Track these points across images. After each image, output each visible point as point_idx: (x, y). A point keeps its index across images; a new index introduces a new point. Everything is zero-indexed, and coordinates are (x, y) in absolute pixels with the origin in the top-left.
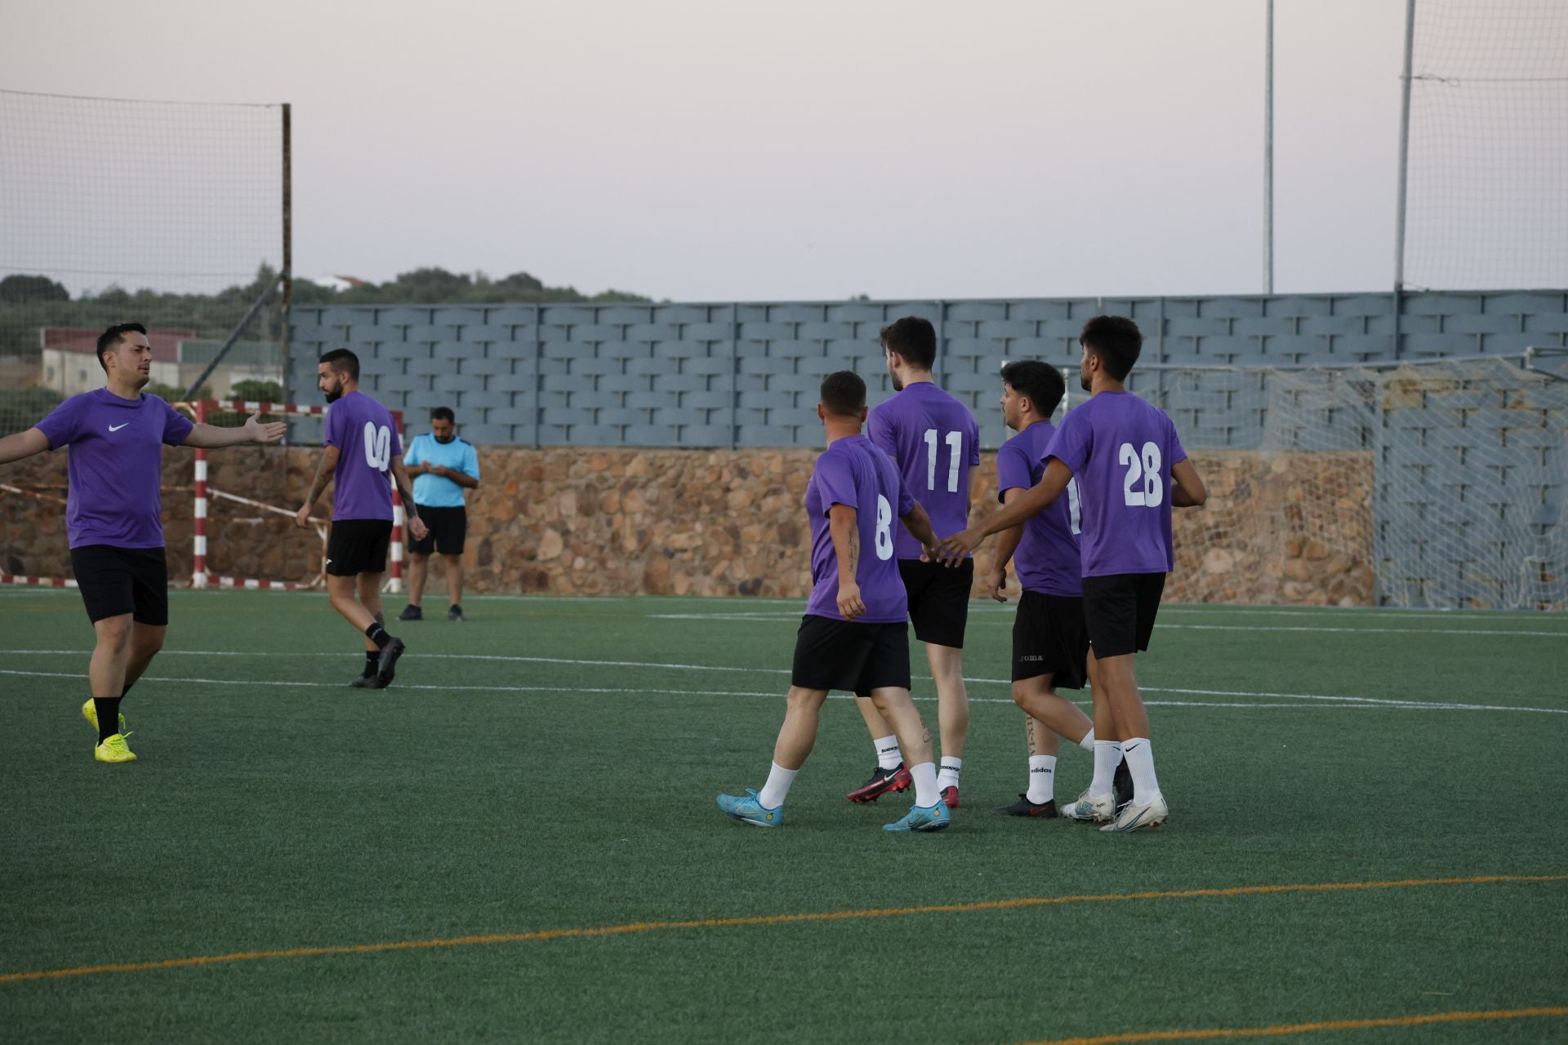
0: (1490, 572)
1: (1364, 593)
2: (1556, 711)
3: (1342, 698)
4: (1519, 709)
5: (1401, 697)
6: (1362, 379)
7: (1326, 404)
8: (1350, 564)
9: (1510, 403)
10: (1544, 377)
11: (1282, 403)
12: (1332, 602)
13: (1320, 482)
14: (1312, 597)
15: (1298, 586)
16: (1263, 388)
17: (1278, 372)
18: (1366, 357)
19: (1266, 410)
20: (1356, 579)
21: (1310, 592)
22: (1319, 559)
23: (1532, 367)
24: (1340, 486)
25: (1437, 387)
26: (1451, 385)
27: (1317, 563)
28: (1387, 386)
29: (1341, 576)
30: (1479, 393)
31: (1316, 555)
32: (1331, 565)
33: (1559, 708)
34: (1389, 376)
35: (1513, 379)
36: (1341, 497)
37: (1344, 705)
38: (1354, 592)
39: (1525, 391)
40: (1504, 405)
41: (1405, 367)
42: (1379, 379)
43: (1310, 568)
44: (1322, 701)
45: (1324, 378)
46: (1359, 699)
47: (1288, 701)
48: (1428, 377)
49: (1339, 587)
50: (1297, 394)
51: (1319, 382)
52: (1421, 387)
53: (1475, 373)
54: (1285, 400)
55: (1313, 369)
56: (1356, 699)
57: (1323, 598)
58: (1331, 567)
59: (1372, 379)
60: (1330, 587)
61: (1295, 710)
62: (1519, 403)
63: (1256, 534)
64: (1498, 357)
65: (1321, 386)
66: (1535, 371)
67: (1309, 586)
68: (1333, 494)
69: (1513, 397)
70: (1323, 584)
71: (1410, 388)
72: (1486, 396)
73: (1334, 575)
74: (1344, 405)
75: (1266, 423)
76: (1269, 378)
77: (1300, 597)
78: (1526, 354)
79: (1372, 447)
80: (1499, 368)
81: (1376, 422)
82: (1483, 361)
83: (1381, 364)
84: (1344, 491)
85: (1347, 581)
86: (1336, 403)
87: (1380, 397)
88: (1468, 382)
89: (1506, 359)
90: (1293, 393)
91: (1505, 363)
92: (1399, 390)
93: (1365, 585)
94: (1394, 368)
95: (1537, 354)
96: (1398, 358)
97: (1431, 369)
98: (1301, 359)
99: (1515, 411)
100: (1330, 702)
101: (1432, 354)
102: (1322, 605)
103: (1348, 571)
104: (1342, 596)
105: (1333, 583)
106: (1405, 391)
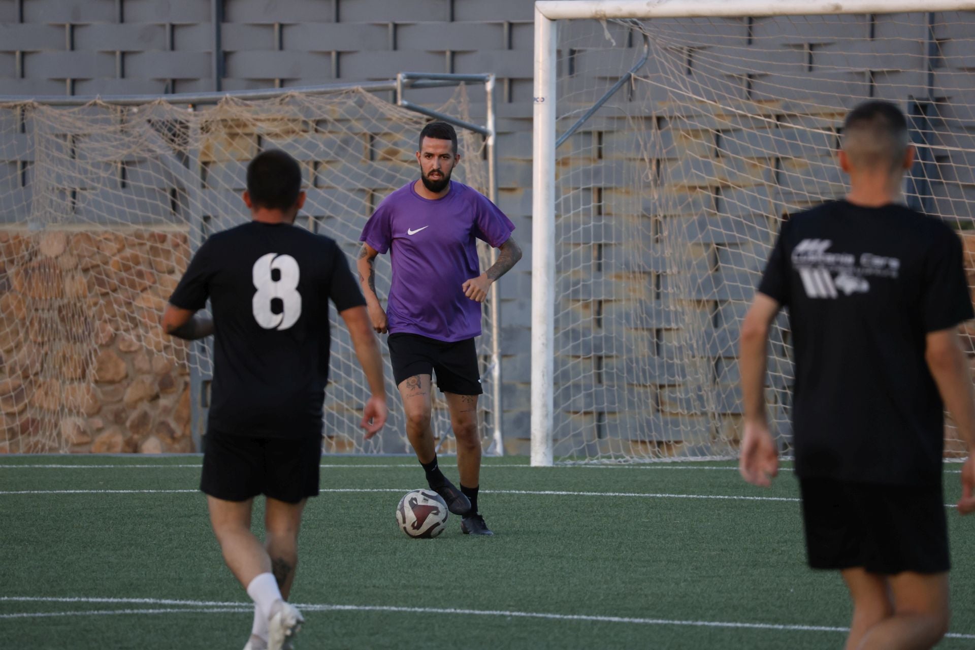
0: (349, 399)
1: (178, 432)
2: (427, 610)
3: (125, 600)
4: (378, 608)
5: (212, 596)
6: (168, 117)
7: (123, 153)
8: (156, 388)
9: (380, 153)
10: (426, 117)
11: (56, 154)
12: (134, 447)
13: (111, 268)
14: (104, 436)
15: (80, 422)
16: (23, 130)
17: (44, 108)
18: (173, 86)
19: (32, 163)
20: (166, 411)
21: (99, 430)
22: (111, 382)
23: (406, 103)
24: (140, 274)
25: (277, 130)
26: (297, 127)
27: (110, 388)
28: (205, 129)
29: (145, 406)
30: (337, 139)
31: (109, 376)
32: (129, 390)
33: (434, 606)
34: (207, 113)
35: (383, 118)
36: (144, 290)
37: (128, 611)
38: (164, 428)
39: (399, 136)
40: (372, 156)
41: (227, 102)
42: (194, 119)
43: (100, 395)
44: (97, 606)
45: (115, 116)
46: (151, 601)
47: (45, 607)
48: (263, 116)
49: (142, 422)
50: (75, 139)
51: (107, 122)
52: (255, 131)
53: (331, 109)
54: (59, 148)
55: (95, 104)
56: (147, 600)
57: (119, 439)
58: (130, 394)
59: (181, 118)
60: (128, 424)
61: (56, 622)
62: (394, 153)
63: (18, 346)
64: (359, 87)
65: (112, 128)
66: (409, 108)
67: (98, 422)
68: (133, 285)
69: (384, 144)
70: (118, 419)
71: (239, 131)
72: (346, 142)
73: (134, 405)
74: (146, 155)
75: (30, 182)
76: (30, 115)
77: (85, 439)
78: (397, 85)
79: (188, 218)
80: (361, 104)
81: (190, 179)
82: (339, 93)
83: (194, 97)
84: (147, 283)
85: (155, 414)
86: (136, 152)
87: (196, 145)
88: (318, 123)
89: (369, 91)
90: (69, 137)
91: (369, 96)
92: (223, 133)
93: (178, 419)
94: (214, 102)
95: (413, 83)
96: (219, 88)
97: (267, 104)
98: (79, 87)
99: (390, 164)
100: (107, 606)
101: (269, 82)
102: (117, 452)
103: (155, 398)
104: (146, 437)
105: (134, 415)
106: (233, 136)
